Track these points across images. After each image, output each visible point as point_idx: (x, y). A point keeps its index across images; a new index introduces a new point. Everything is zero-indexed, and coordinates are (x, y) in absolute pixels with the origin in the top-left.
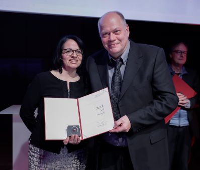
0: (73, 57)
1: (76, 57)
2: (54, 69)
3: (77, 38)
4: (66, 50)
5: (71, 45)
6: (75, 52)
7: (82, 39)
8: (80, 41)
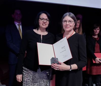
0: (44, 22)
1: (46, 23)
2: (35, 29)
3: (47, 13)
4: (41, 18)
5: (44, 16)
6: (45, 20)
7: (49, 14)
8: (49, 15)
